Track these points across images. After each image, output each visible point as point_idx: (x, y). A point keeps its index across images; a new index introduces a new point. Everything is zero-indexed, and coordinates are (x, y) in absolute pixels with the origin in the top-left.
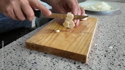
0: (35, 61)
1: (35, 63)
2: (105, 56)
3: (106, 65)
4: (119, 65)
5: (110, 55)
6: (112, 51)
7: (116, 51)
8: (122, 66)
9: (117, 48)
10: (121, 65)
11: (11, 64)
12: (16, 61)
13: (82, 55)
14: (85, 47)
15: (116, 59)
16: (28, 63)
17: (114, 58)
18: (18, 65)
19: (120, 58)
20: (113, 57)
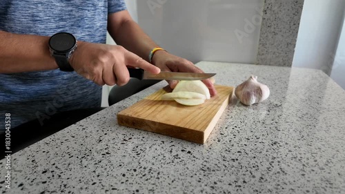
0: (107, 151)
1: (107, 153)
2: (219, 141)
3: (218, 152)
4: (239, 152)
5: (227, 139)
6: (230, 134)
7: (236, 133)
8: (243, 153)
9: (239, 129)
10: (242, 151)
11: (67, 156)
12: (76, 152)
13: (197, 131)
14: (205, 122)
15: (235, 144)
16: (95, 154)
17: (232, 143)
18: (80, 157)
19: (241, 143)
20: (230, 141)
